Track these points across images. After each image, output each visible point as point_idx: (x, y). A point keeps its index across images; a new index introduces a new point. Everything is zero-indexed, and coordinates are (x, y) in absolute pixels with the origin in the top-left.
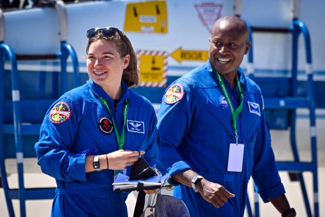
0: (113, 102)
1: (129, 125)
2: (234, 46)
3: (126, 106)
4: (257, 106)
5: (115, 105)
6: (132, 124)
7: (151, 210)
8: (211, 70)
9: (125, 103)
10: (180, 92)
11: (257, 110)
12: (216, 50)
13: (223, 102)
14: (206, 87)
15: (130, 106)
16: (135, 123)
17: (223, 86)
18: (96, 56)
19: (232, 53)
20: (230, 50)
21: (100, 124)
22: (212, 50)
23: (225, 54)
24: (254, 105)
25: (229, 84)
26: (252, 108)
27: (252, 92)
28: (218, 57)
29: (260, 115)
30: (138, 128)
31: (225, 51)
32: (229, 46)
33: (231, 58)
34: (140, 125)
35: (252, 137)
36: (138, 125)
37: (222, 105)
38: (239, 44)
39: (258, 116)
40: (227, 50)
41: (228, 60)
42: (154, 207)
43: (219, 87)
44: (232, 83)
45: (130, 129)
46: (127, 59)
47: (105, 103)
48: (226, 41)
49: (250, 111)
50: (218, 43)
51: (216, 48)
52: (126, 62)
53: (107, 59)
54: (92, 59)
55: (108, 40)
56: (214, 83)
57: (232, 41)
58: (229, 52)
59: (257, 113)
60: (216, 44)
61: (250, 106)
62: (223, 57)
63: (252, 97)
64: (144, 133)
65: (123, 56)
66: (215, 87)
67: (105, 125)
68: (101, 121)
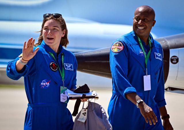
0: (56, 54)
1: (66, 66)
2: (147, 20)
3: (63, 56)
4: (160, 55)
5: (57, 56)
6: (67, 65)
7: (85, 110)
8: (134, 35)
9: (62, 55)
10: (121, 46)
11: (160, 57)
12: (136, 22)
13: (141, 52)
14: (132, 44)
15: (64, 56)
16: (68, 65)
17: (141, 44)
18: (49, 28)
19: (145, 24)
20: (144, 22)
21: (50, 66)
22: (134, 23)
23: (141, 24)
24: (158, 54)
25: (144, 43)
26: (157, 56)
27: (158, 47)
28: (137, 26)
29: (161, 60)
30: (70, 67)
31: (141, 23)
32: (143, 20)
33: (145, 27)
34: (71, 66)
35: (157, 72)
36: (70, 66)
37: (140, 54)
38: (149, 19)
39: (160, 60)
40: (143, 22)
41: (143, 28)
42: (87, 108)
43: (139, 44)
44: (146, 42)
45: (66, 68)
46: (64, 32)
47: (52, 55)
48: (142, 17)
49: (156, 58)
50: (138, 19)
51: (136, 21)
52: (63, 34)
53: (55, 30)
54: (46, 30)
55: (56, 20)
56: (136, 42)
57: (145, 18)
58: (144, 23)
59: (160, 59)
60: (137, 19)
61: (156, 55)
62: (140, 26)
63: (158, 50)
64: (73, 70)
65: (63, 30)
66: (137, 44)
67: (53, 66)
68: (51, 64)
